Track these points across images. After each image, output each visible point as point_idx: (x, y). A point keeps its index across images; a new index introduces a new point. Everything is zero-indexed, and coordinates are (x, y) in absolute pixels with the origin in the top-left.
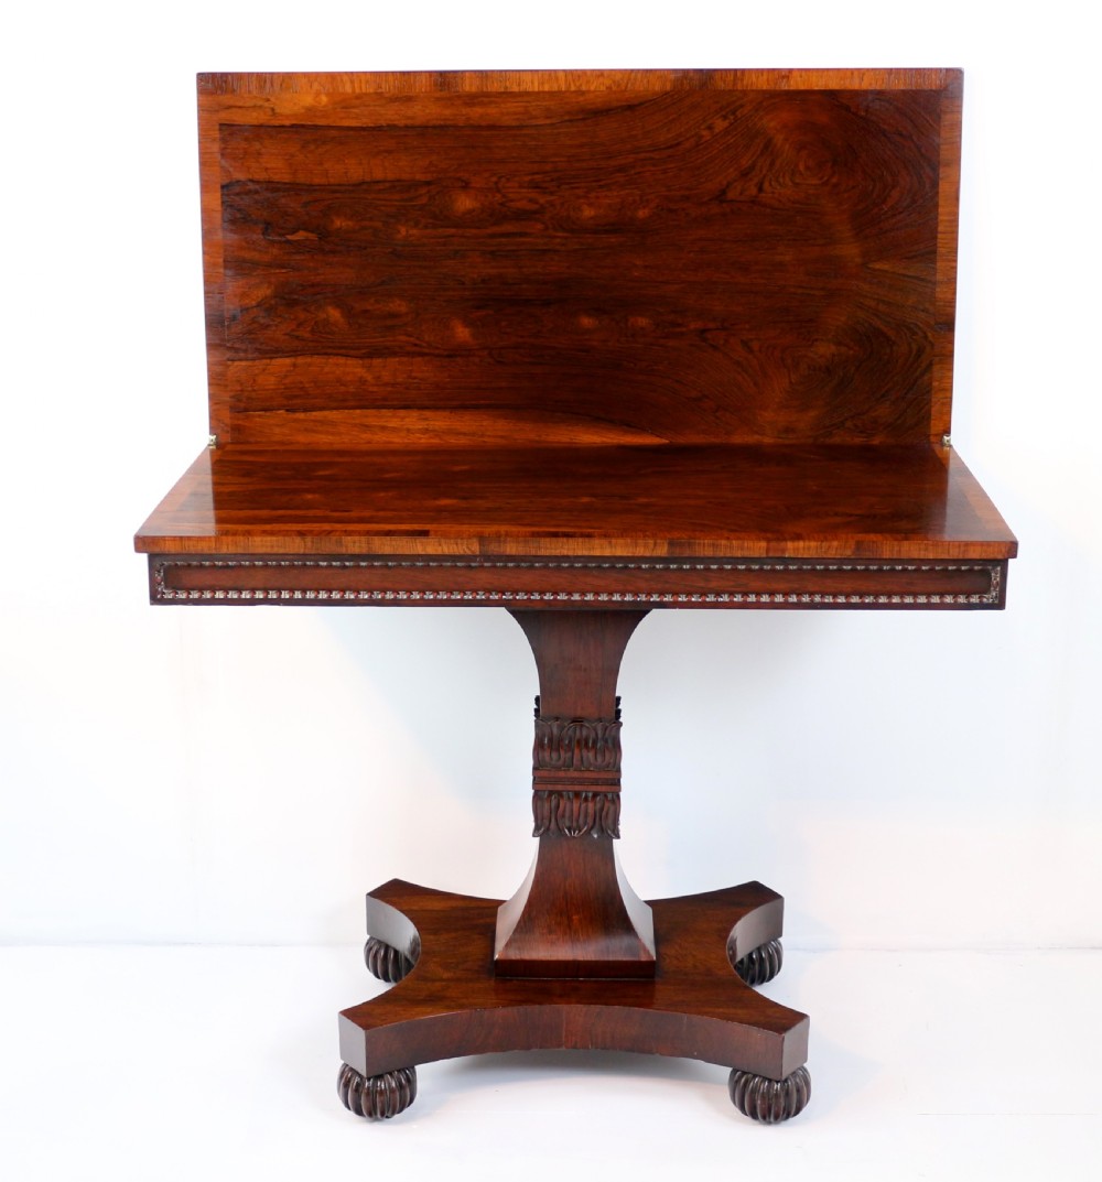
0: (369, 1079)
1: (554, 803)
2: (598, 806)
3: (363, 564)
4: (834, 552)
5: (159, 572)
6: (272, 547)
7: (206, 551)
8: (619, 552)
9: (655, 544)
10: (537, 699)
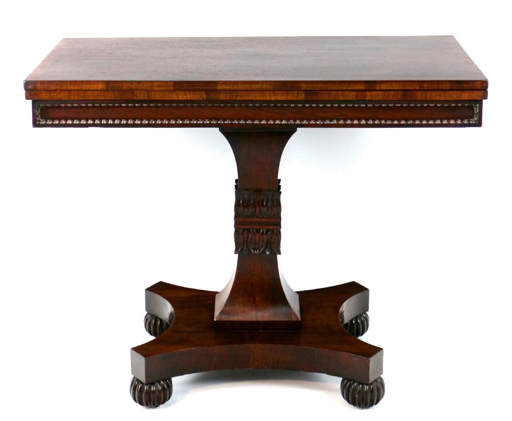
0: (147, 385)
1: (246, 235)
2: (269, 237)
3: (145, 105)
4: (391, 97)
5: (38, 110)
6: (97, 96)
7: (63, 98)
8: (279, 98)
9: (298, 93)
10: (236, 181)
